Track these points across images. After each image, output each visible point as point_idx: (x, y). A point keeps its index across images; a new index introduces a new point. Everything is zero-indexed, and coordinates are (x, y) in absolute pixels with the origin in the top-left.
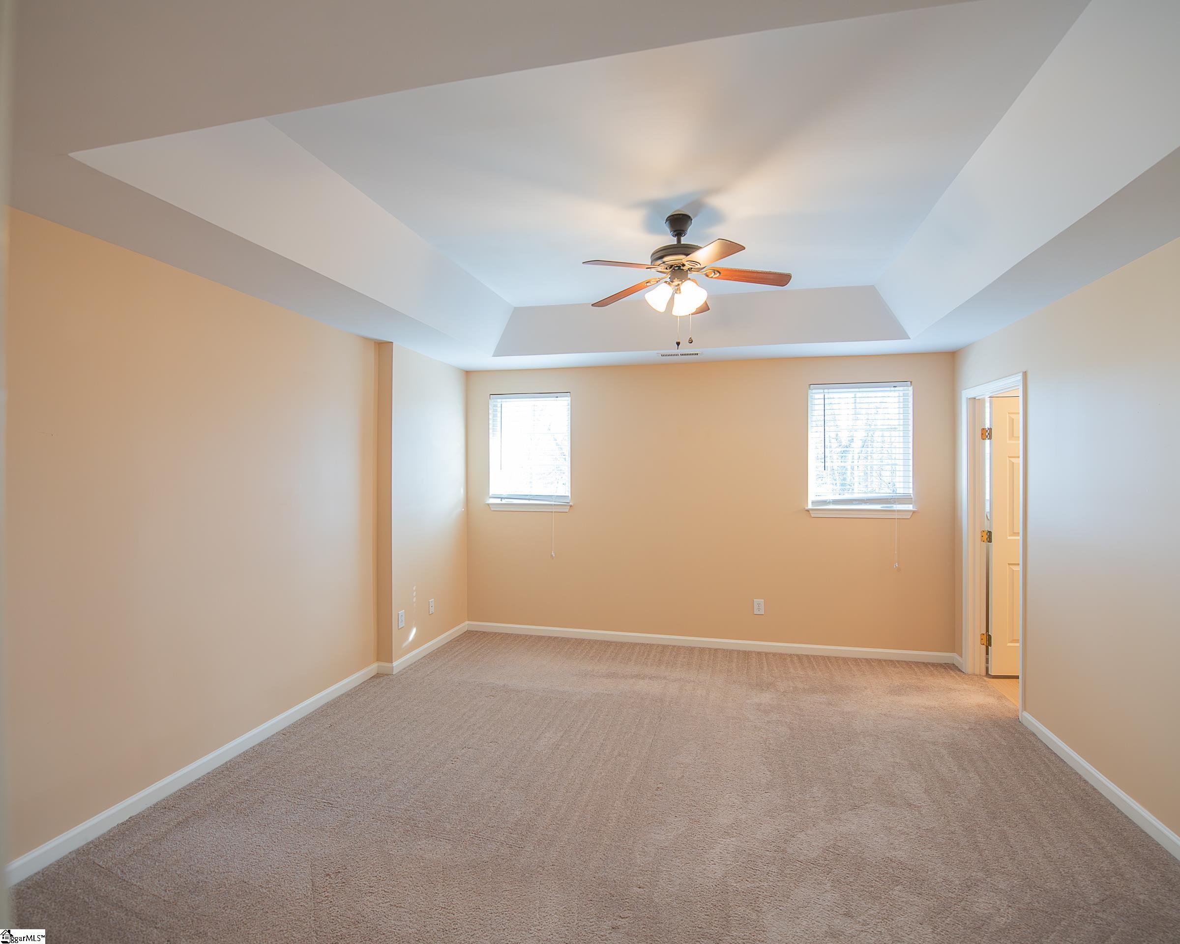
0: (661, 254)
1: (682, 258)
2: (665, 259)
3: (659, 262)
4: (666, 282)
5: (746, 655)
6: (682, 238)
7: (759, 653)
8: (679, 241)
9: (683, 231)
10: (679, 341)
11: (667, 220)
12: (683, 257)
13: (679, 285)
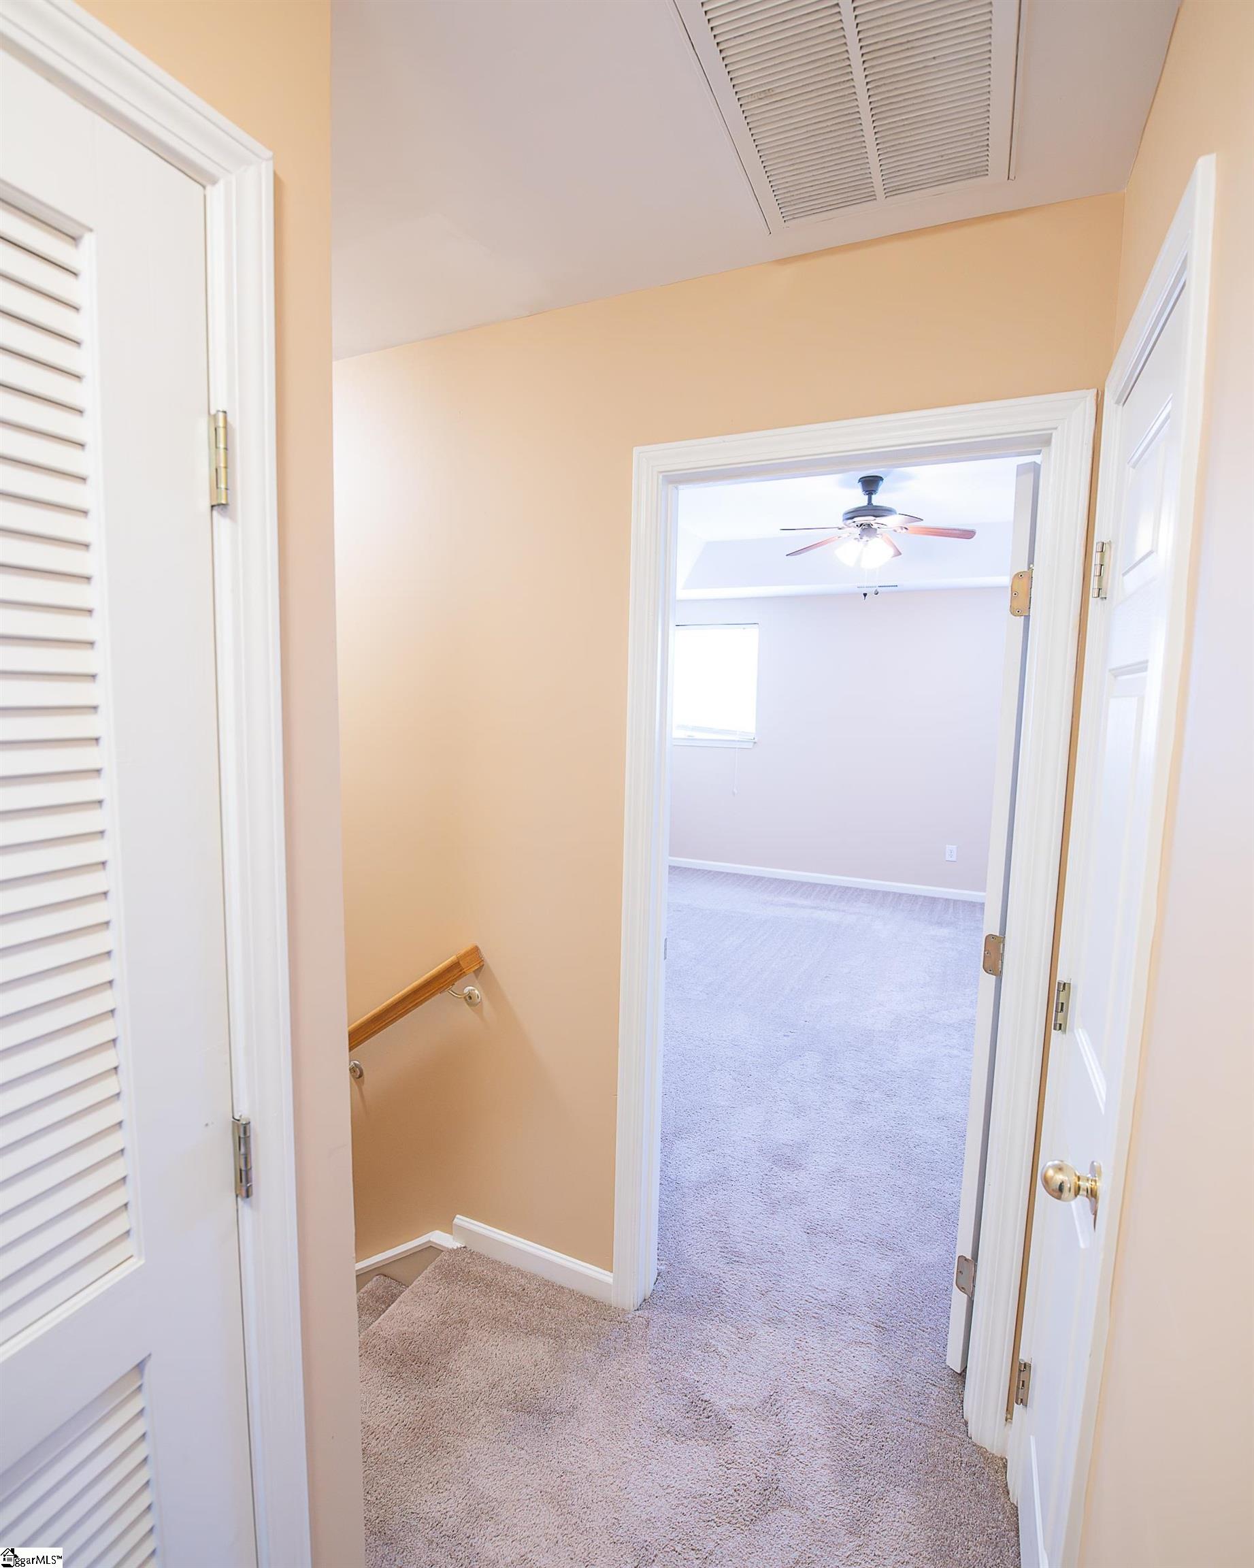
0: (853, 514)
1: (869, 520)
2: (855, 519)
3: (850, 521)
4: (856, 539)
5: (933, 900)
6: (873, 496)
7: (947, 900)
8: (870, 500)
9: (875, 491)
10: (865, 592)
11: (859, 481)
12: (873, 518)
13: (867, 541)
